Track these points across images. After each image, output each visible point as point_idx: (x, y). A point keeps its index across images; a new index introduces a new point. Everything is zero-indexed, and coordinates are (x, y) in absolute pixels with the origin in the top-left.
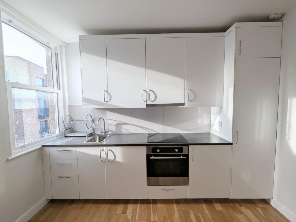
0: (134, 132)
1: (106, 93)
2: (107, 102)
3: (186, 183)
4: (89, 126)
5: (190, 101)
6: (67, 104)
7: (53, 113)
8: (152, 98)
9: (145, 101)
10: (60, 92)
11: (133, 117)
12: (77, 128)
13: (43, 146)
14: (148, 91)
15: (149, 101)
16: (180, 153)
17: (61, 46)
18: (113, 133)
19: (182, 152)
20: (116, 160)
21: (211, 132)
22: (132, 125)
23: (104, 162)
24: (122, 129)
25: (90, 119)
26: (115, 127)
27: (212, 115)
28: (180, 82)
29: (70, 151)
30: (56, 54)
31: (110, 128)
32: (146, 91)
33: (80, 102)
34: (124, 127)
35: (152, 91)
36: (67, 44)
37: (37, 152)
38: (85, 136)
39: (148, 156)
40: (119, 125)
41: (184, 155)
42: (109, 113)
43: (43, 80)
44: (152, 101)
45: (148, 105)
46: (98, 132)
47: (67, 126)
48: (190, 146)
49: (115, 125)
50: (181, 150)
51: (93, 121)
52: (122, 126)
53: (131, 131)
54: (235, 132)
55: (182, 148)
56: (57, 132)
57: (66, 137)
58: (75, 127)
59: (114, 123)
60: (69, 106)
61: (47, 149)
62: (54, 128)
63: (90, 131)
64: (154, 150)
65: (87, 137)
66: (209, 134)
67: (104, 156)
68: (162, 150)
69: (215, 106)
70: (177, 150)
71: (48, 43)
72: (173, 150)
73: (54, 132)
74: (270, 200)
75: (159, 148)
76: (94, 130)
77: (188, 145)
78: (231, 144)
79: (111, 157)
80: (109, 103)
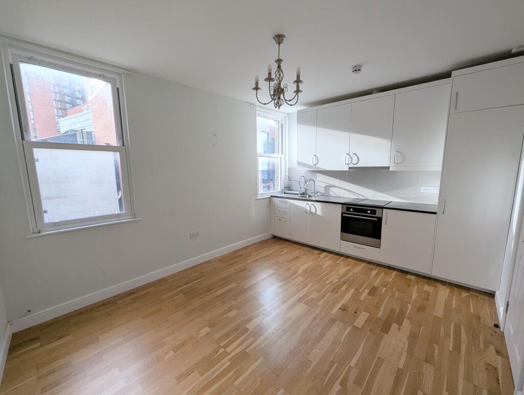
1: (315, 157)
2: (315, 165)
3: (378, 246)
4: (302, 186)
5: (397, 164)
6: (287, 167)
7: (278, 174)
8: (355, 160)
9: (347, 164)
10: (283, 157)
12: (293, 188)
13: (271, 196)
14: (351, 154)
15: (351, 163)
16: (372, 215)
17: (285, 118)
18: (322, 194)
19: (375, 214)
20: (317, 213)
22: (340, 188)
23: (308, 214)
24: (330, 192)
25: (303, 180)
26: (323, 189)
28: (387, 143)
29: (286, 202)
30: (282, 125)
31: (319, 190)
32: (348, 154)
33: (295, 165)
34: (332, 189)
35: (355, 154)
36: (290, 114)
37: (267, 199)
39: (343, 214)
40: (327, 187)
41: (376, 218)
42: (319, 175)
43: (268, 134)
44: (355, 164)
45: (350, 168)
46: (309, 193)
47: (286, 185)
48: (384, 209)
49: (324, 187)
50: (374, 212)
51: (306, 182)
52: (330, 189)
53: (338, 194)
56: (280, 190)
57: (285, 193)
58: (292, 187)
59: (324, 185)
60: (289, 168)
61: (273, 198)
62: (278, 186)
63: (303, 190)
64: (348, 209)
65: (299, 194)
67: (308, 208)
68: (355, 210)
70: (368, 212)
71: (277, 119)
72: (365, 211)
73: (277, 189)
75: (352, 208)
76: (306, 191)
77: (382, 208)
78: (437, 211)
79: (313, 210)
80: (317, 166)
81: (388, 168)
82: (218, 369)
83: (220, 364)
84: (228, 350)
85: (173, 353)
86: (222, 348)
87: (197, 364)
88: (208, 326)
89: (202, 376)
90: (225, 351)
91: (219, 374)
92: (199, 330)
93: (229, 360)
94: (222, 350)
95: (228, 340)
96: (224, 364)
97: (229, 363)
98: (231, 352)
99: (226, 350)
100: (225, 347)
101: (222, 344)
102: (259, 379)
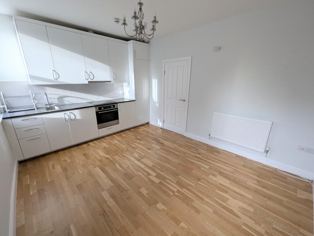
0: (75, 102)
1: (54, 72)
2: (56, 79)
3: (118, 123)
5: (114, 79)
8: (92, 77)
9: (87, 79)
11: (73, 91)
13: (4, 119)
14: (88, 72)
15: (90, 79)
16: (114, 108)
18: (57, 105)
20: (77, 118)
21: (125, 97)
22: (72, 97)
23: (67, 121)
24: (65, 101)
26: (57, 100)
27: (124, 88)
28: (107, 67)
29: (36, 118)
31: (53, 101)
32: (86, 72)
34: (66, 99)
35: (91, 72)
38: (34, 109)
39: (97, 113)
40: (61, 98)
41: (115, 109)
44: (92, 79)
45: (89, 82)
48: (118, 104)
49: (57, 98)
50: (114, 106)
52: (64, 99)
53: (73, 102)
54: (136, 95)
55: (114, 105)
57: (9, 112)
61: (9, 120)
64: (100, 109)
65: (36, 109)
66: (124, 98)
67: (67, 117)
69: (125, 82)
70: (112, 107)
72: (110, 107)
74: (149, 122)
75: (102, 107)
77: (117, 103)
78: (135, 100)
79: (73, 117)
80: (58, 80)
81: (110, 82)
82: (188, 193)
83: (185, 193)
84: (176, 190)
85: (182, 223)
86: (175, 193)
87: (187, 205)
88: (156, 205)
89: (194, 200)
90: (177, 192)
91: (191, 193)
92: (160, 210)
93: (182, 189)
94: (176, 193)
95: (168, 191)
96: (185, 191)
97: (184, 189)
98: (177, 189)
99: (175, 191)
100: (174, 192)
101: (172, 194)
102: (190, 178)
